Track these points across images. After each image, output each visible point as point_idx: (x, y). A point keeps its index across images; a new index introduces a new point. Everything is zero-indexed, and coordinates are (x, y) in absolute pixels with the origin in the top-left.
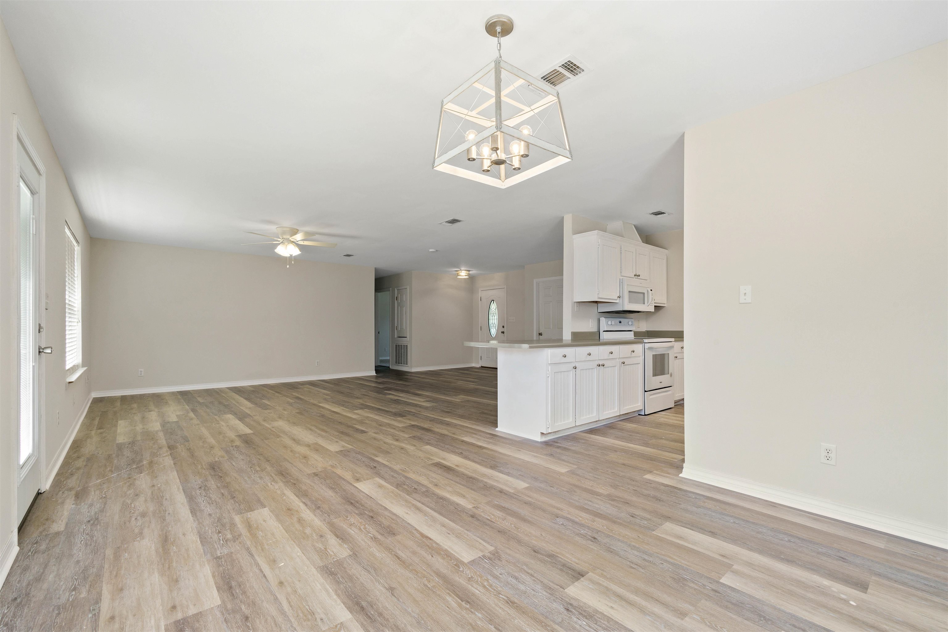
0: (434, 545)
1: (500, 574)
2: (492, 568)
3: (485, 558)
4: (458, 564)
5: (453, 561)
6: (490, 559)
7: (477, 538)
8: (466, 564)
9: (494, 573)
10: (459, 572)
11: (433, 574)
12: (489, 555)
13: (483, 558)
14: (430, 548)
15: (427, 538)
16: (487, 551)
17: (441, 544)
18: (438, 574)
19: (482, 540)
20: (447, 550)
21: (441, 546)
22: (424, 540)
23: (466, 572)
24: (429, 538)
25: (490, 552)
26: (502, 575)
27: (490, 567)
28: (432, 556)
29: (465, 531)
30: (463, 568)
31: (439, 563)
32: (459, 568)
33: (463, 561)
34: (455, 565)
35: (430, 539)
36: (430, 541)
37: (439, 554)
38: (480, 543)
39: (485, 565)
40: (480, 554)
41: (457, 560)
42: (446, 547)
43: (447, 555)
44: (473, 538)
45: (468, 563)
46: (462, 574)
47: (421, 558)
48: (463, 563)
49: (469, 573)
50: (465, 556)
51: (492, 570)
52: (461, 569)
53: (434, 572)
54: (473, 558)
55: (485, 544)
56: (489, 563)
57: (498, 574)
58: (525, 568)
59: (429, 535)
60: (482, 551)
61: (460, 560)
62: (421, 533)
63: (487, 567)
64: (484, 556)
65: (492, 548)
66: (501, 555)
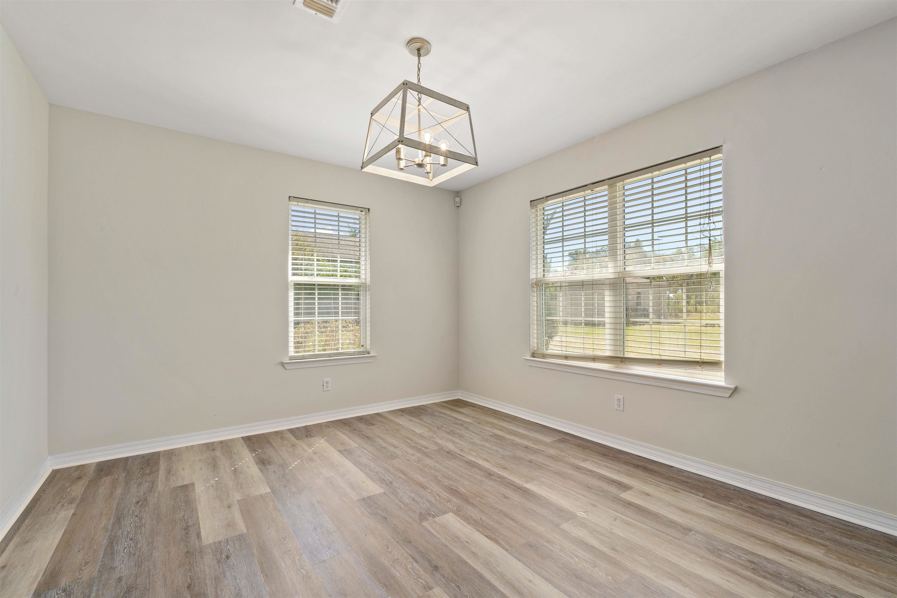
0: (481, 529)
1: (425, 503)
2: (430, 507)
3: (433, 515)
4: (458, 512)
5: (462, 514)
6: (430, 514)
7: (436, 535)
8: (451, 511)
9: (429, 504)
10: (457, 506)
11: (478, 506)
12: (429, 518)
13: (435, 516)
14: (485, 527)
15: (491, 539)
16: (430, 521)
17: (474, 530)
18: (473, 505)
19: (432, 534)
20: (468, 524)
21: (475, 528)
22: (493, 536)
23: (452, 506)
24: (488, 537)
25: (427, 520)
26: (424, 503)
27: (431, 508)
28: (481, 519)
29: (449, 544)
30: (454, 509)
31: (475, 514)
32: (457, 509)
33: (453, 513)
34: (460, 511)
35: (486, 536)
36: (486, 534)
37: (474, 520)
38: (434, 529)
39: (435, 510)
40: (437, 519)
41: (458, 515)
42: (469, 526)
43: (467, 519)
44: (441, 535)
45: (449, 512)
46: (455, 505)
47: (491, 518)
48: (453, 512)
49: (449, 505)
50: (451, 518)
51: (430, 506)
52: (456, 508)
53: (478, 507)
54: (444, 516)
55: (430, 528)
56: (431, 512)
57: (426, 503)
58: (403, 506)
59: (489, 541)
60: (435, 522)
61: (455, 515)
62: (498, 544)
63: (434, 509)
64: (434, 517)
65: (425, 524)
66: (418, 517)
